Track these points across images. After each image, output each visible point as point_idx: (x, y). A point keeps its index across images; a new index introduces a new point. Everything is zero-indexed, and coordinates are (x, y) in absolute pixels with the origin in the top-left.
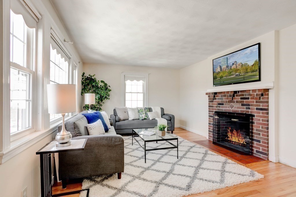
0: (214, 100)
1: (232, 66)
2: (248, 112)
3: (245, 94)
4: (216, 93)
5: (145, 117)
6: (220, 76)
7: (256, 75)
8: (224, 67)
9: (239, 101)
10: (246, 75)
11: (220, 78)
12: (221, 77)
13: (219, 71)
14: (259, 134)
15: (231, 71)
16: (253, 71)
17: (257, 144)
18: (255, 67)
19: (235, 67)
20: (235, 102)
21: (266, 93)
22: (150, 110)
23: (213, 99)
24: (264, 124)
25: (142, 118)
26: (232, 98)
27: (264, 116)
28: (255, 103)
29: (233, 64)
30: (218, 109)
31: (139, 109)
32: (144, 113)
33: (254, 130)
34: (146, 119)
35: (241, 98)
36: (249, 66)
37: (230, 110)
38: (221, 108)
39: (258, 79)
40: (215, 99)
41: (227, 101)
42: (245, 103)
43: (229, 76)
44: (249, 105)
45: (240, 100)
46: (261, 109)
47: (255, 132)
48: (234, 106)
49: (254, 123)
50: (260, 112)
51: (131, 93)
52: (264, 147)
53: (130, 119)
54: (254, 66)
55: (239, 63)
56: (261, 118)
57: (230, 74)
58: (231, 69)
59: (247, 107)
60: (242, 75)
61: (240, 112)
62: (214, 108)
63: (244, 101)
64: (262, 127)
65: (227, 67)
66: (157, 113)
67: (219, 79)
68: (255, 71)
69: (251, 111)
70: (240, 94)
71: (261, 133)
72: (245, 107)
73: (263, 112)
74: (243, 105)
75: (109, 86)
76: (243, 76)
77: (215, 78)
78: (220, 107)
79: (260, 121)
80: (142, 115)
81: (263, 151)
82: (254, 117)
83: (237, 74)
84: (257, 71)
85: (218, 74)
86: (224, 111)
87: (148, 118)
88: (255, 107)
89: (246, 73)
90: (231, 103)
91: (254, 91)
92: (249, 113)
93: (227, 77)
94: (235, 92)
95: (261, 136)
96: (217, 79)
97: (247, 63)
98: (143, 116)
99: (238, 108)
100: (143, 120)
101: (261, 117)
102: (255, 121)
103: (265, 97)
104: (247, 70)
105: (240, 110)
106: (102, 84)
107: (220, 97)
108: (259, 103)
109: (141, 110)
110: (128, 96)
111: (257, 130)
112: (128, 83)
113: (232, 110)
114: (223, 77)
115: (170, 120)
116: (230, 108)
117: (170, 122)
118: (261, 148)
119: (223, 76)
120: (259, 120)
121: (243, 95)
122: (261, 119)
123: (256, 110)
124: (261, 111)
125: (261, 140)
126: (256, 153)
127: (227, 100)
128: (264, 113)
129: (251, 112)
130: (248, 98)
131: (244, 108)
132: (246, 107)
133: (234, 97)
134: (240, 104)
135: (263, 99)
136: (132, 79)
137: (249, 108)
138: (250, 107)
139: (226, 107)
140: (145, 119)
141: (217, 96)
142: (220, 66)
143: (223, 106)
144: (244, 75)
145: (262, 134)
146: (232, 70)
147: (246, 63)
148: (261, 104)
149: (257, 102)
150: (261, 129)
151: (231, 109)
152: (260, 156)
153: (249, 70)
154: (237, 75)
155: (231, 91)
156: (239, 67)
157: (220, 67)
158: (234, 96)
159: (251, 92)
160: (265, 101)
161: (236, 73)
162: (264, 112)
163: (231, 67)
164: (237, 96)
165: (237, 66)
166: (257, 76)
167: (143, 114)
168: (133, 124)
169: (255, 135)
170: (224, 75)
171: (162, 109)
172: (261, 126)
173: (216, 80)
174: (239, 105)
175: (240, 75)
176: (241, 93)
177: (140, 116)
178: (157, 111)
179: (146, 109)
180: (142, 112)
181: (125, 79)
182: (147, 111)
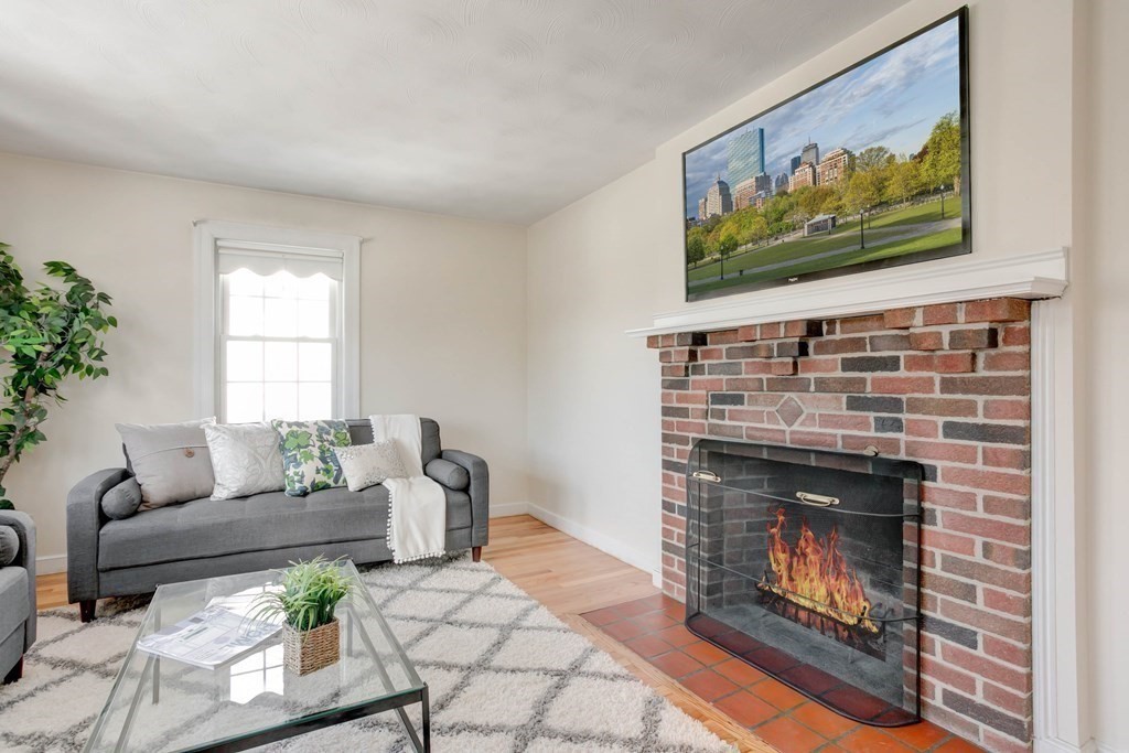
0: (692, 378)
1: (791, 179)
2: (894, 445)
3: (871, 338)
4: (699, 338)
5: (321, 478)
6: (722, 239)
7: (943, 216)
8: (743, 186)
9: (836, 380)
10: (873, 224)
11: (722, 253)
12: (729, 248)
13: (713, 216)
14: (969, 593)
15: (781, 207)
16: (924, 192)
17: (956, 657)
18: (933, 165)
19: (810, 178)
20: (812, 388)
21: (1019, 326)
22: (359, 433)
23: (687, 368)
24: (1005, 531)
25: (297, 486)
26: (790, 360)
27: (999, 475)
28: (937, 394)
29: (796, 163)
30: (713, 429)
31: (284, 431)
32: (316, 452)
33: (933, 566)
34: (326, 487)
35: (848, 365)
36: (899, 160)
37: (784, 431)
38: (731, 419)
39: (958, 238)
40: (698, 370)
41: (761, 380)
42: (869, 392)
43: (771, 236)
44: (896, 405)
45: (839, 374)
46: (984, 433)
47: (941, 578)
48: (806, 411)
49: (934, 517)
50: (975, 448)
51: (261, 343)
52: (1006, 683)
53: (220, 494)
54: (928, 159)
55: (829, 155)
56: (978, 486)
57: (778, 221)
58: (783, 193)
59: (883, 419)
60: (847, 226)
61: (840, 448)
62: (690, 420)
63: (863, 381)
64: (985, 545)
65: (763, 182)
66: (397, 447)
67: (716, 261)
68: (937, 191)
69: (908, 445)
70: (838, 336)
71: (980, 587)
72: (872, 415)
73: (995, 451)
74: (854, 404)
75: (104, 298)
76: (856, 231)
77: (693, 255)
78: (721, 414)
79: (975, 509)
80: (298, 465)
81: (998, 703)
82: (934, 480)
83: (820, 217)
84: (949, 187)
85: (710, 232)
86: (745, 440)
87: (336, 481)
88: (940, 420)
89: (874, 207)
90: (787, 395)
91: (940, 313)
92: (898, 452)
93: (763, 244)
94: (814, 327)
95: (980, 605)
96: (708, 259)
97: (880, 149)
98: (309, 471)
99: (826, 420)
100: (305, 494)
101: (978, 480)
102: (939, 510)
103: (1008, 355)
104: (880, 189)
105: (843, 437)
106: (61, 286)
107: (724, 360)
108: (966, 392)
109: (294, 435)
110: (239, 359)
111: (950, 564)
112: (241, 282)
113: (792, 433)
114: (736, 245)
115: (465, 489)
116: (778, 424)
117: (461, 497)
118: (980, 680)
119: (739, 238)
120: (969, 501)
121: (858, 344)
122: (981, 493)
123: (941, 439)
124: (980, 445)
125: (981, 632)
126: (944, 712)
127: (764, 377)
128: (1004, 459)
129: (910, 448)
130: (893, 364)
131: (864, 425)
132: (876, 419)
133: (807, 354)
134: (838, 400)
135: (992, 364)
136: (265, 262)
137: (897, 426)
138: (904, 416)
139: (758, 416)
140: (316, 488)
141: (707, 355)
142: (720, 183)
143: (739, 407)
144: (862, 222)
145: (988, 592)
146: (791, 199)
147: (876, 145)
148: (980, 400)
149: (948, 386)
150: (978, 557)
151: (783, 426)
152: (976, 731)
153: (894, 189)
154: (816, 228)
155: (787, 323)
156: (831, 178)
157: (724, 189)
158: (803, 349)
159: (919, 319)
160: (1007, 378)
161: (813, 213)
162: (1004, 451)
163: (783, 181)
164: (820, 349)
165: (819, 170)
166: (951, 218)
167: (310, 457)
168: (231, 523)
169: (940, 596)
170: (746, 234)
171: (431, 430)
172: (979, 541)
173: (700, 263)
174: (837, 405)
175: (841, 221)
176: (842, 332)
177: (291, 472)
178: (396, 437)
179: (332, 431)
180: (299, 447)
181: (222, 260)
182: (332, 443)
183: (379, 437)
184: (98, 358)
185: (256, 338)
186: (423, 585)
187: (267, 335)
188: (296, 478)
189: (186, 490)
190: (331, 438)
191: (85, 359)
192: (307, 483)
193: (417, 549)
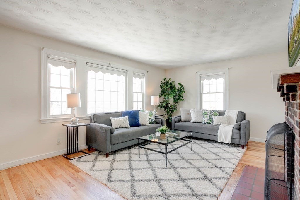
5: (208, 121)
25: (204, 122)
32: (208, 116)
34: (210, 123)
53: (192, 121)
66: (229, 118)
80: (205, 118)
87: (212, 123)
98: (206, 120)
100: (205, 124)
106: (179, 86)
109: (205, 112)
110: (205, 97)
112: (205, 82)
115: (239, 129)
117: (237, 131)
136: (209, 77)
140: (208, 123)
167: (207, 117)
168: (190, 126)
177: (203, 120)
178: (230, 115)
179: (214, 112)
180: (205, 115)
181: (202, 79)
182: (213, 115)
183: (226, 114)
184: (182, 98)
185: (208, 93)
186: (222, 148)
187: (210, 92)
188: (204, 121)
189: (187, 120)
190: (212, 114)
191: (181, 98)
192: (206, 122)
193: (223, 140)
